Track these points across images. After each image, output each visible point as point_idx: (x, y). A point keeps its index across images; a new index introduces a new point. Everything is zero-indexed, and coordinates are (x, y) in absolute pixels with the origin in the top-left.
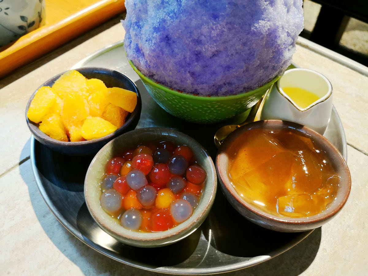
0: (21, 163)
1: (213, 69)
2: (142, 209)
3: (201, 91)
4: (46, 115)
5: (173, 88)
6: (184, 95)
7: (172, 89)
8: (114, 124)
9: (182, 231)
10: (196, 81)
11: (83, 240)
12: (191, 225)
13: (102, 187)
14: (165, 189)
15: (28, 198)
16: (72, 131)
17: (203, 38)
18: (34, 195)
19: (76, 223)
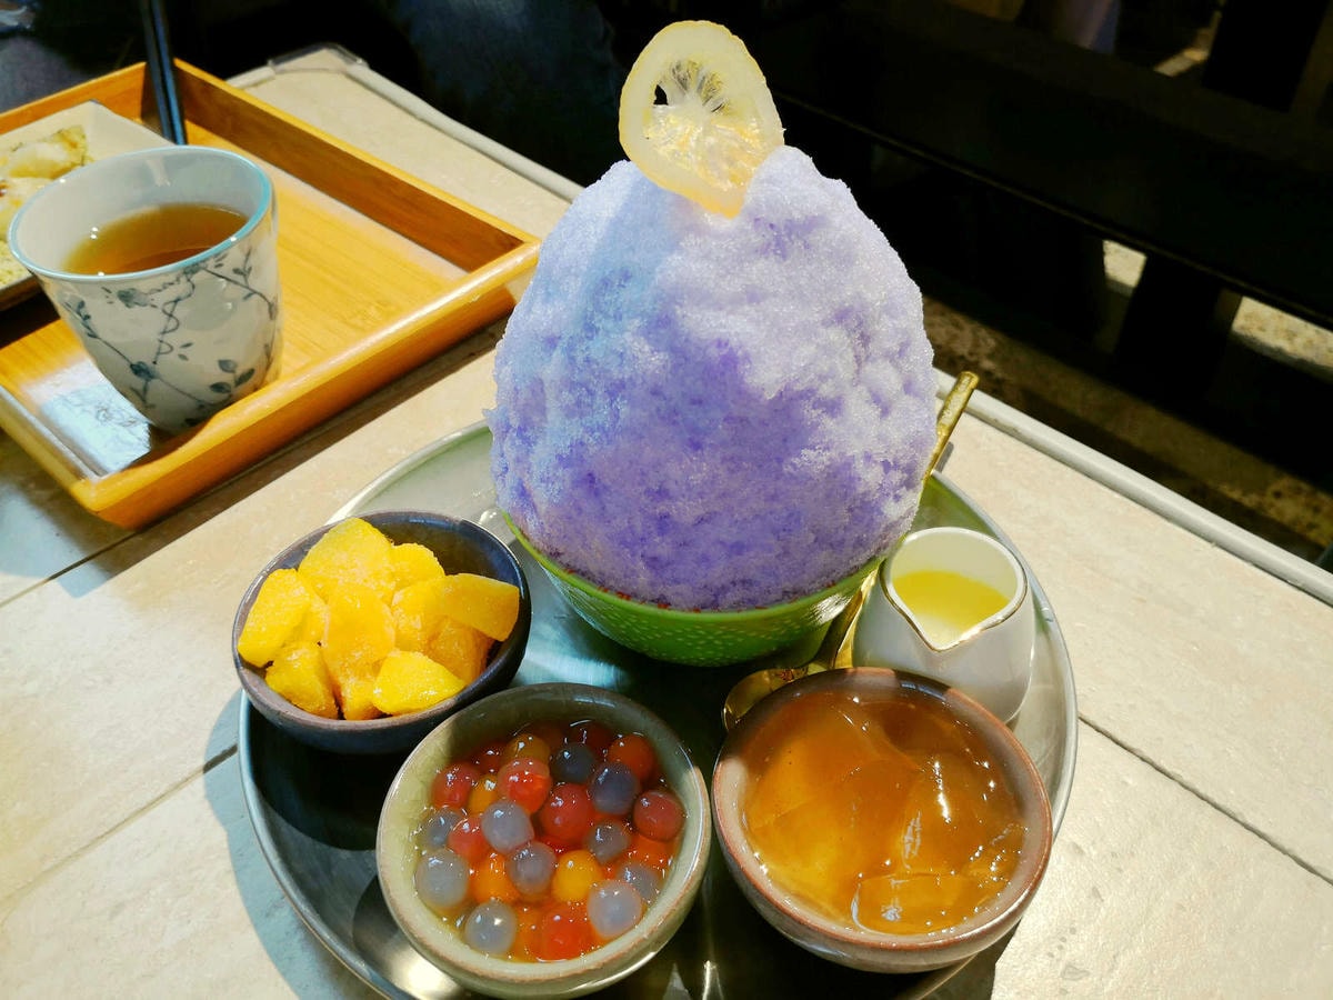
0: (208, 767)
1: (700, 551)
2: (517, 903)
3: (673, 599)
4: (284, 646)
5: (606, 586)
6: (633, 605)
7: (606, 591)
8: (456, 673)
9: (613, 961)
10: (661, 577)
11: (369, 979)
12: (635, 946)
13: (420, 840)
14: (578, 852)
15: (224, 864)
16: (348, 691)
17: (671, 486)
18: (241, 855)
19: (350, 934)
